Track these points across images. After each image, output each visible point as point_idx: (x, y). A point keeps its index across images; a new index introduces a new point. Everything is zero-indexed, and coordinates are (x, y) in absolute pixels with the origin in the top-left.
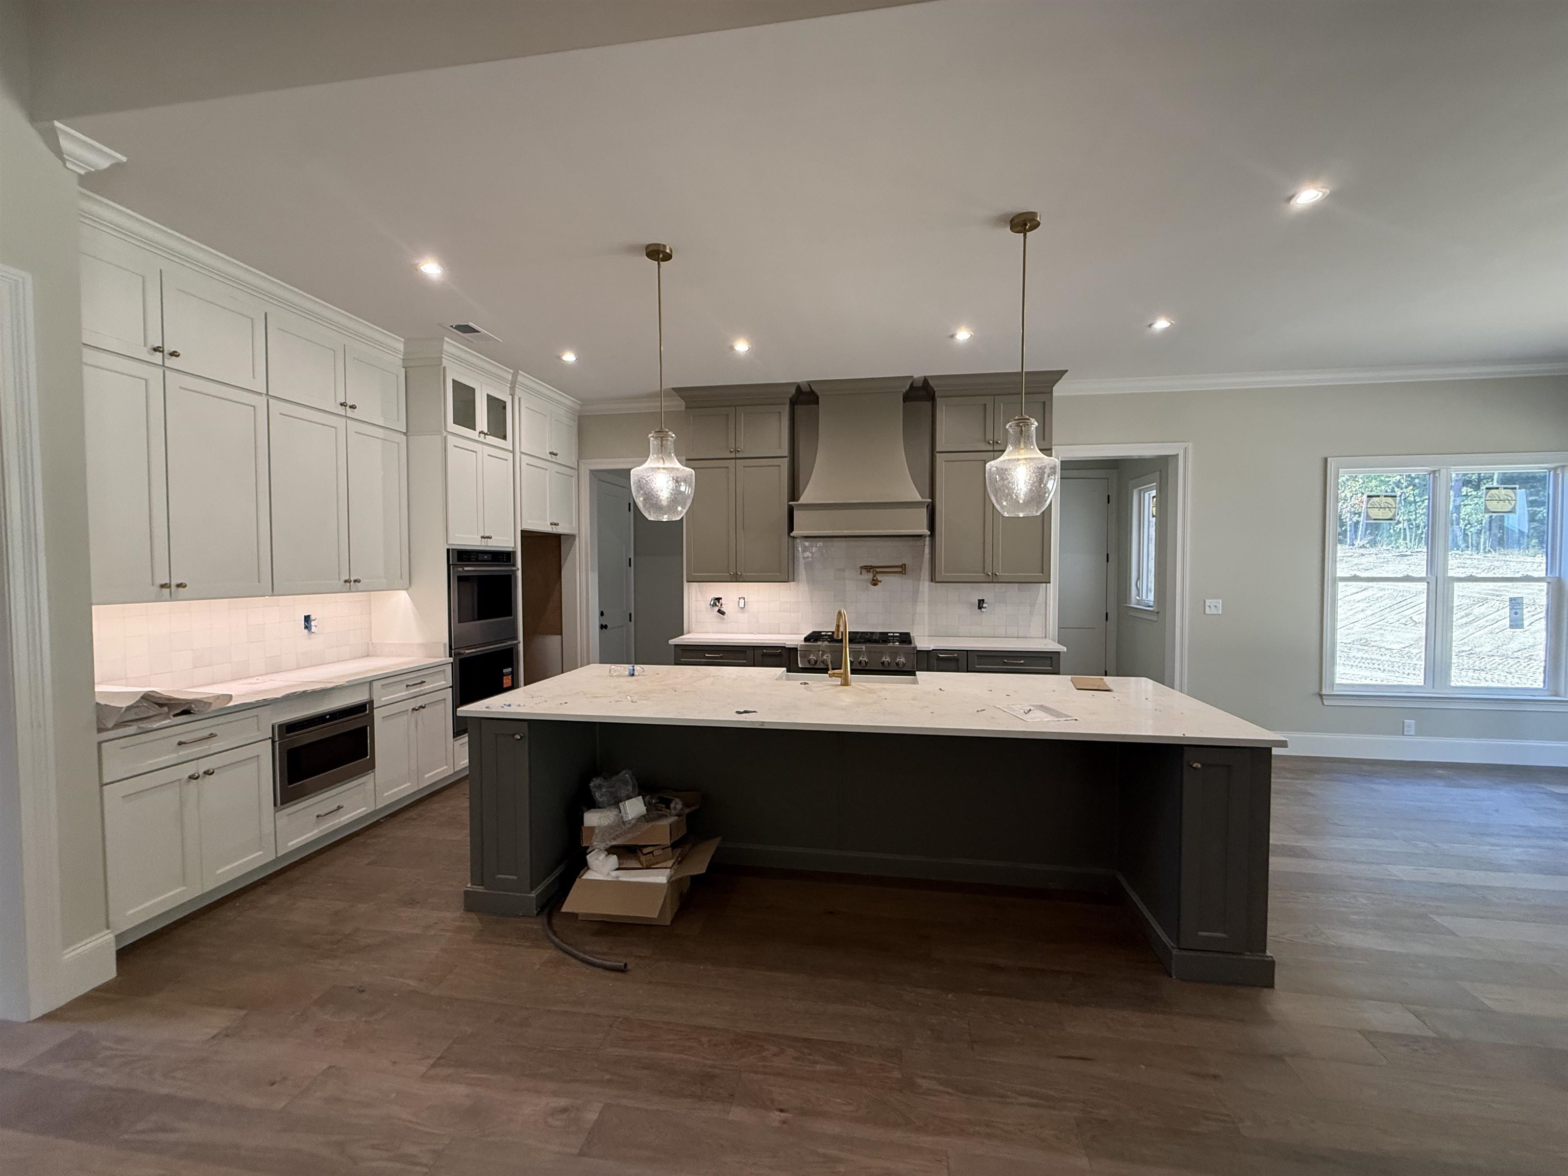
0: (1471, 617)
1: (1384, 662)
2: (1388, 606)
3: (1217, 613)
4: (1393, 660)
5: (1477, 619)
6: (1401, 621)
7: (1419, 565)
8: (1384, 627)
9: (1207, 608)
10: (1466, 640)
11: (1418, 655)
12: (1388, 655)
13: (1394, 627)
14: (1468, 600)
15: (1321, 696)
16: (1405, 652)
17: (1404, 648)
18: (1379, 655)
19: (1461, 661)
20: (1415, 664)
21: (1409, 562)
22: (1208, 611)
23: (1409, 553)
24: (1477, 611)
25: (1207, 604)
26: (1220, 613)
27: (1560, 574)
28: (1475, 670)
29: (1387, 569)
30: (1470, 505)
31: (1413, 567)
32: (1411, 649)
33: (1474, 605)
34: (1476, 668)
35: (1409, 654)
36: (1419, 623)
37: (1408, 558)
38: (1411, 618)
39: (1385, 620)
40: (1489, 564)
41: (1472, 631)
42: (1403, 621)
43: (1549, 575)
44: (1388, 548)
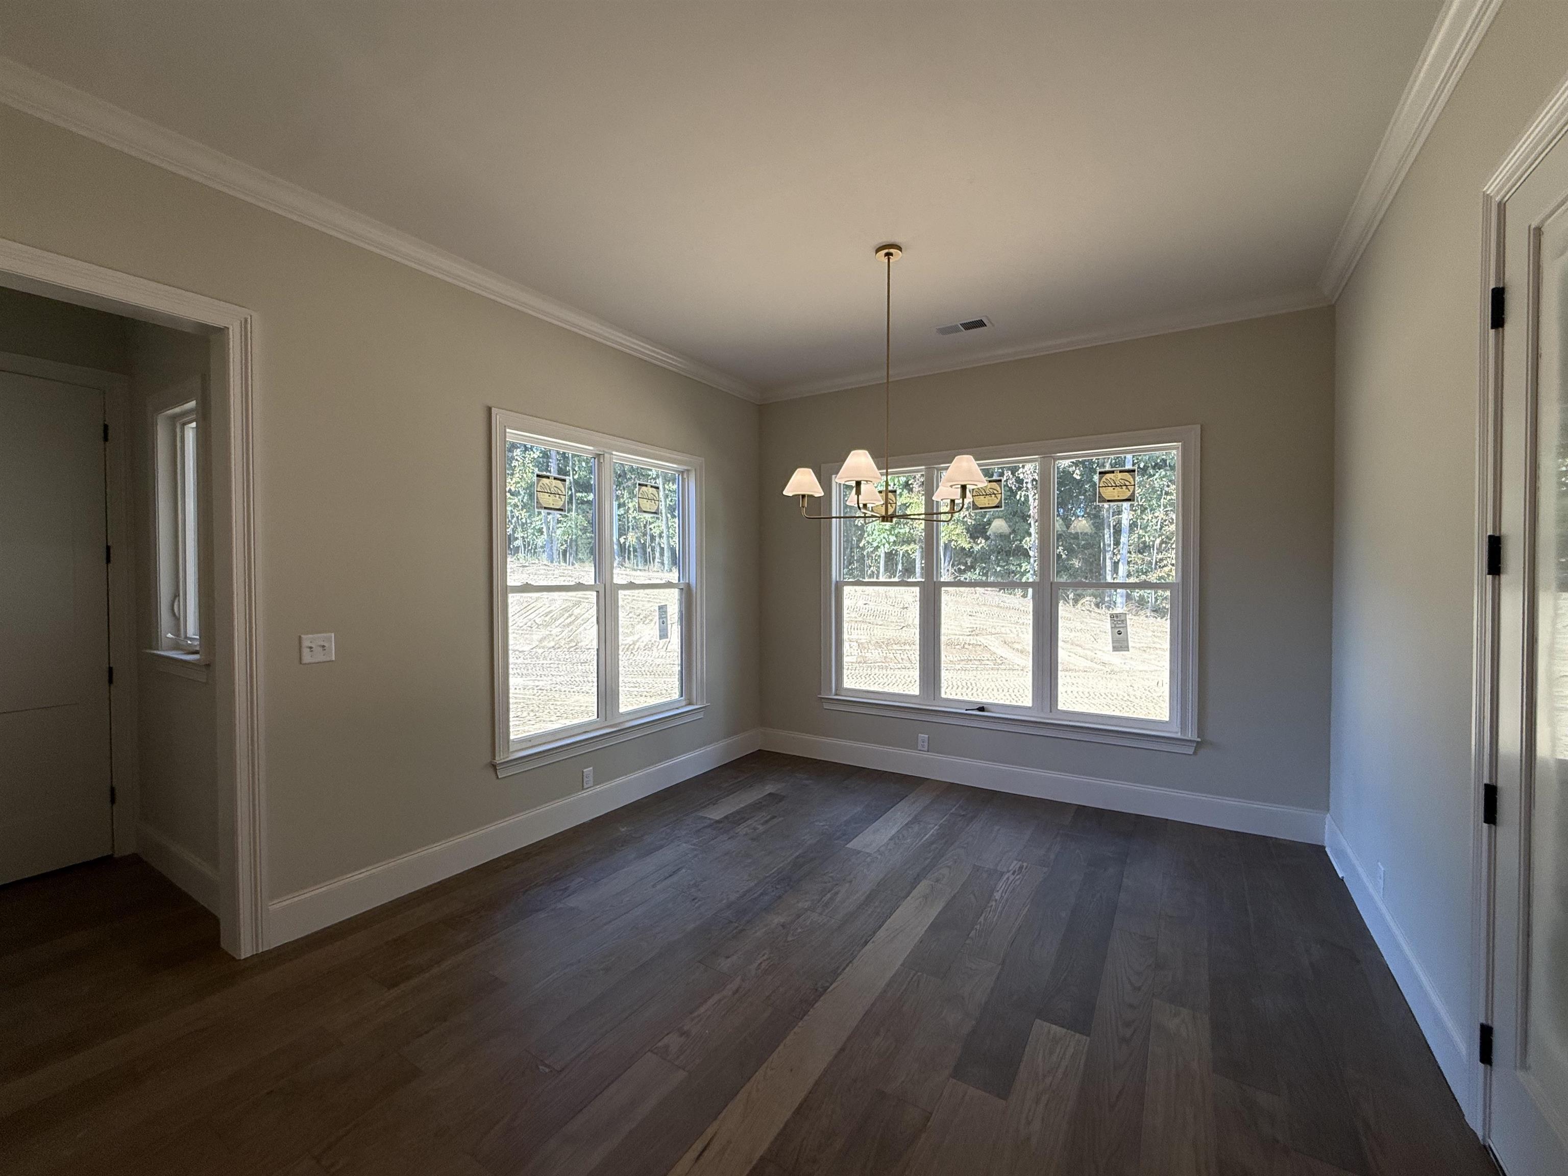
0: (573, 618)
1: (520, 666)
2: (517, 611)
3: (328, 659)
4: (526, 662)
5: (577, 618)
6: (527, 625)
7: (535, 574)
8: (516, 631)
9: (306, 651)
10: (571, 638)
11: (543, 655)
12: (522, 658)
13: (523, 630)
14: (570, 603)
15: (494, 767)
16: (534, 653)
17: (532, 649)
18: (515, 658)
19: (571, 656)
20: (543, 664)
21: (528, 572)
22: (307, 658)
23: (527, 564)
24: (576, 611)
25: (306, 643)
26: (334, 659)
27: (689, 581)
28: (582, 663)
29: (514, 578)
30: (561, 527)
31: (532, 576)
32: (537, 650)
33: (573, 606)
34: (582, 661)
35: (537, 654)
36: (541, 625)
37: (527, 568)
38: (534, 621)
39: (517, 625)
40: (577, 574)
41: (575, 629)
42: (529, 624)
43: (681, 581)
44: (512, 560)
